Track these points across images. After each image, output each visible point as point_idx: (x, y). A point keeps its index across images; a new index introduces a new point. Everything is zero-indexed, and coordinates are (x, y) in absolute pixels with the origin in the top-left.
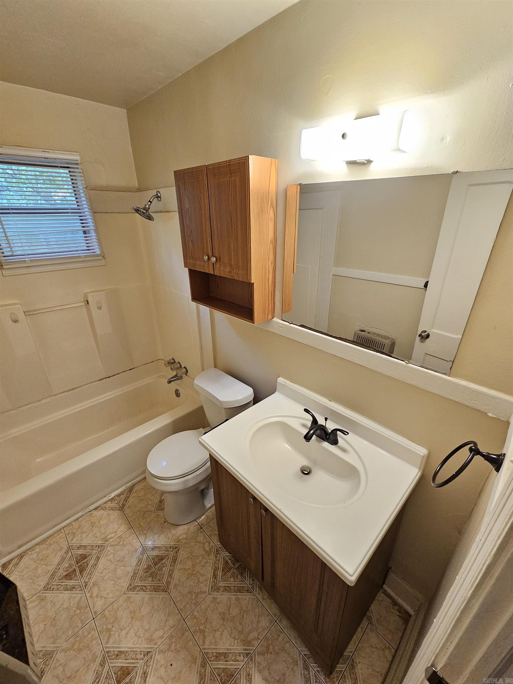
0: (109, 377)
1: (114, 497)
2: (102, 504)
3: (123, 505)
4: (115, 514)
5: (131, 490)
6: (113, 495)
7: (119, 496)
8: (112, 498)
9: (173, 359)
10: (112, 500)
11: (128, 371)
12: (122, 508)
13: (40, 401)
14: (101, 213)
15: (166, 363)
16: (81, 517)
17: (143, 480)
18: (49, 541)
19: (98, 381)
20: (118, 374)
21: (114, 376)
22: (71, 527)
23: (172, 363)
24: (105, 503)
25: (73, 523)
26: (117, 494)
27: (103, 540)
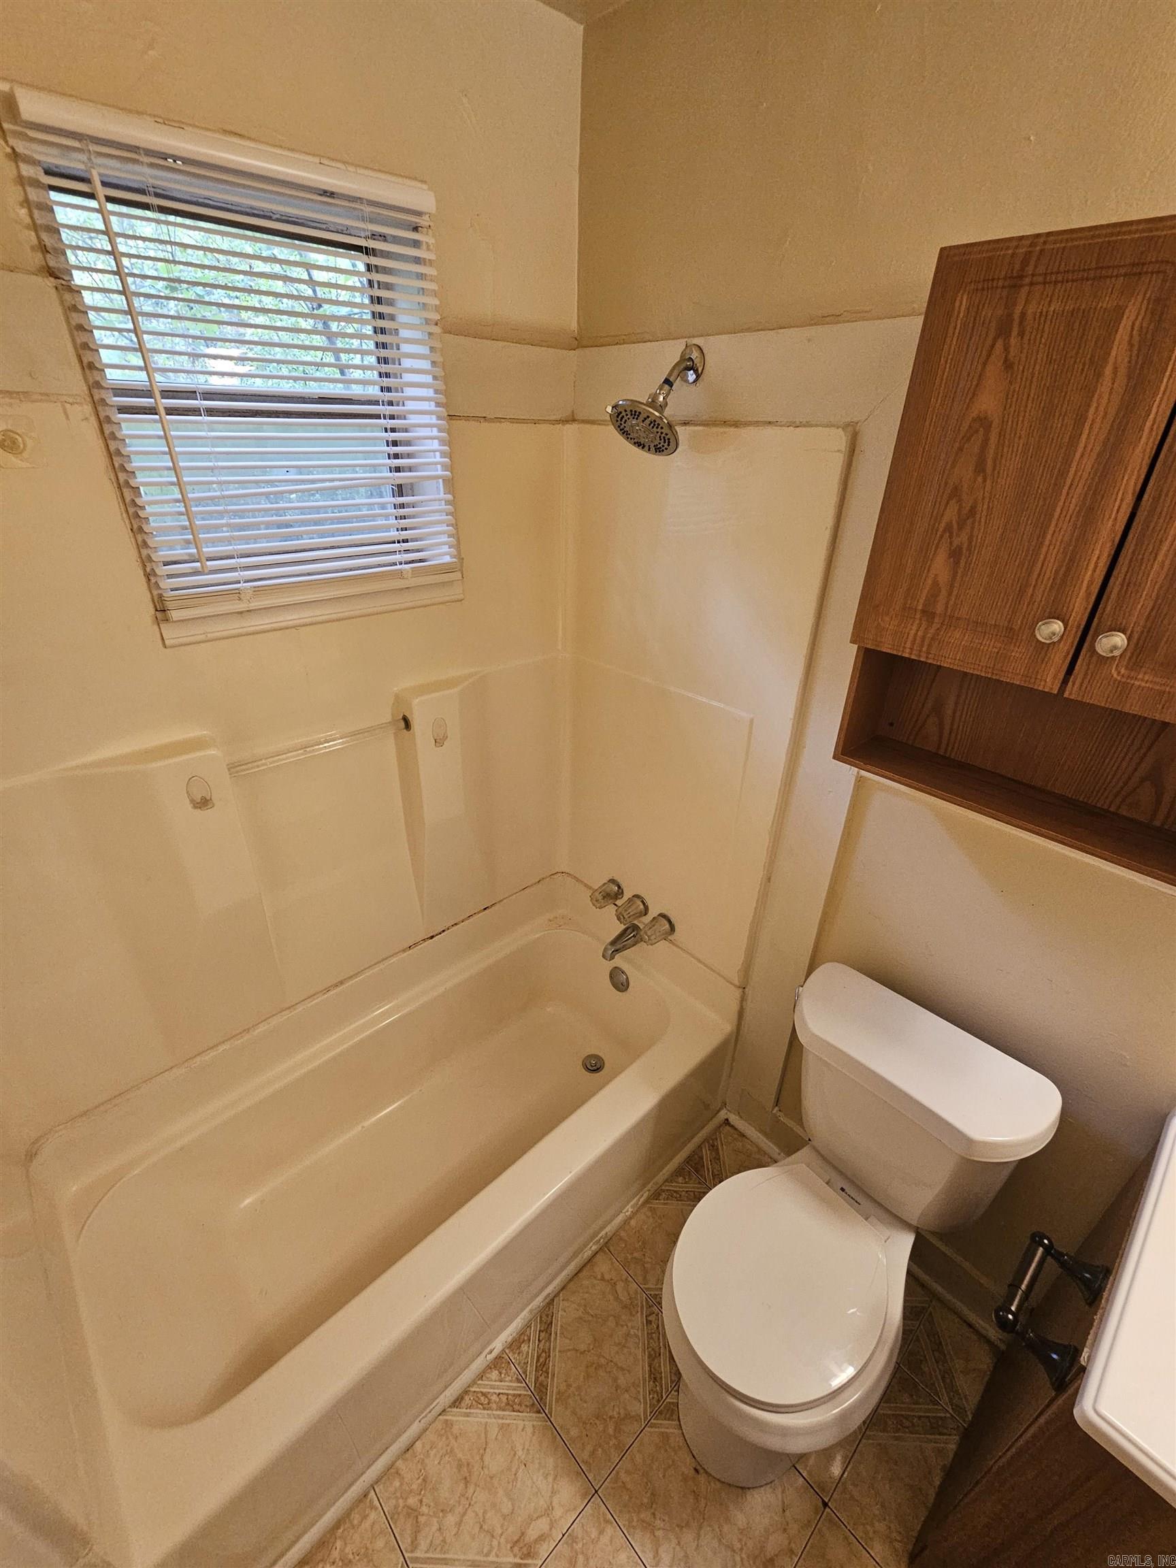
0: (432, 937)
1: (503, 1350)
2: (474, 1383)
3: (541, 1389)
4: (524, 1425)
5: (545, 1319)
6: (498, 1345)
7: (515, 1344)
8: (499, 1357)
9: (612, 881)
10: (498, 1363)
11: (479, 912)
12: (538, 1402)
13: (248, 1029)
14: (467, 418)
15: (600, 897)
16: (419, 1438)
17: (570, 1280)
18: (339, 1544)
19: (404, 951)
20: (456, 924)
21: (444, 931)
22: (397, 1484)
23: (612, 893)
24: (481, 1376)
25: (399, 1463)
26: (510, 1339)
27: (516, 1549)
